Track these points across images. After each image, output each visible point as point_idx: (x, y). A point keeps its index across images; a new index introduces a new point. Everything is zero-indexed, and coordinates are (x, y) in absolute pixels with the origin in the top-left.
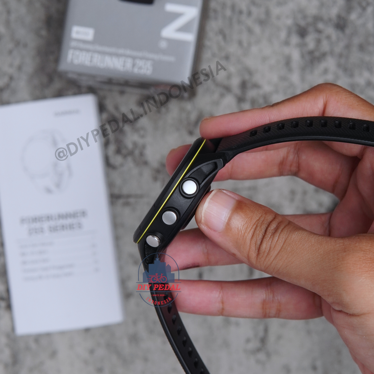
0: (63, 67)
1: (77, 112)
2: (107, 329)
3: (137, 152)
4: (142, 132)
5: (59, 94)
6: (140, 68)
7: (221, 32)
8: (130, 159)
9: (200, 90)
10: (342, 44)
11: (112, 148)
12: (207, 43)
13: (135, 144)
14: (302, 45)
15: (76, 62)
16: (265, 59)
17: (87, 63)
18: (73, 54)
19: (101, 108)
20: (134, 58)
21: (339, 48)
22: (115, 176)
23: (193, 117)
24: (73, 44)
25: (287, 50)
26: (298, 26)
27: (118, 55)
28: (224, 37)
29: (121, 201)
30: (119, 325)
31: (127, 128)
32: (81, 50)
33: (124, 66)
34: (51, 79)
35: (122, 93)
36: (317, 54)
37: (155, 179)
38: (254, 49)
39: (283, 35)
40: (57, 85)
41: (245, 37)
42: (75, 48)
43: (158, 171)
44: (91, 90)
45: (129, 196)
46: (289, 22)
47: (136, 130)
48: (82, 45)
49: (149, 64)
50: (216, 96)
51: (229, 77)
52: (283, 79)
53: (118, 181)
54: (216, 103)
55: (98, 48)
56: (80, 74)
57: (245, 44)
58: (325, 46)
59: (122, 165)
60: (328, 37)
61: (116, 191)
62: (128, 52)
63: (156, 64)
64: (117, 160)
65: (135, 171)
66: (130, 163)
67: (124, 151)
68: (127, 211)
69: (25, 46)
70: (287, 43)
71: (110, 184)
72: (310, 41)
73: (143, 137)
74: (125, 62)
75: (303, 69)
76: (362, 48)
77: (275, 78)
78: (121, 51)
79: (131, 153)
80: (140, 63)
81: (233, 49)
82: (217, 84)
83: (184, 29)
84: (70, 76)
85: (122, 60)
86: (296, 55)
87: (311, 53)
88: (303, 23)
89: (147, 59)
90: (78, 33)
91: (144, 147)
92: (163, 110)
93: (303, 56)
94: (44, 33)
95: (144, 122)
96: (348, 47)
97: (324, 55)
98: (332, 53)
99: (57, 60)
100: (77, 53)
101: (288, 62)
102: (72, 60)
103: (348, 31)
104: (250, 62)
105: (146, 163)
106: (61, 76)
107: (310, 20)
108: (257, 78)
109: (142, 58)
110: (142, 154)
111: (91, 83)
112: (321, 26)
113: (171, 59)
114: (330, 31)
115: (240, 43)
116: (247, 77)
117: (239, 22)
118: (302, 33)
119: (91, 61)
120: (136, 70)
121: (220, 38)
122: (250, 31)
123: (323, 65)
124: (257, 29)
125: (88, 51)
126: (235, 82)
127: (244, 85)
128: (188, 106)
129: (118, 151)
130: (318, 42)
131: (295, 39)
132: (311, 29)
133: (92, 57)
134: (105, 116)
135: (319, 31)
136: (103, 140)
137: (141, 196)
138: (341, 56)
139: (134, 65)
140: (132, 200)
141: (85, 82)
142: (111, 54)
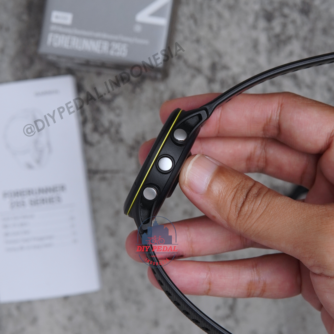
0: (43, 49)
1: (56, 92)
2: (85, 297)
3: (113, 130)
4: (118, 111)
5: (40, 75)
6: (116, 51)
7: (193, 17)
8: (106, 136)
9: (173, 72)
10: (306, 29)
11: (89, 126)
12: (179, 27)
13: (111, 123)
14: (268, 29)
15: (56, 45)
16: (233, 42)
17: (66, 46)
18: (52, 37)
19: (79, 88)
20: (110, 41)
21: (304, 32)
22: (92, 152)
23: (166, 96)
24: (53, 28)
25: (254, 34)
26: (265, 10)
27: (95, 39)
28: (196, 21)
29: (98, 176)
30: (96, 293)
31: (104, 108)
32: (60, 33)
33: (101, 49)
34: (32, 61)
35: (99, 74)
36: (283, 37)
37: (130, 155)
38: (224, 33)
39: (251, 19)
40: (37, 67)
41: (215, 21)
42: (55, 32)
43: (133, 148)
44: (70, 72)
45: (105, 172)
46: (257, 7)
47: (112, 109)
48: (61, 29)
49: (124, 47)
50: (187, 77)
51: (200, 59)
52: (251, 61)
53: (95, 157)
54: (188, 84)
55: (77, 32)
56: (59, 57)
57: (215, 28)
58: (291, 30)
59: (99, 142)
60: (294, 22)
61: (93, 167)
62: (105, 36)
63: (131, 47)
64: (94, 137)
65: (111, 148)
66: (106, 140)
67: (101, 129)
68: (103, 185)
69: (8, 29)
70: (254, 27)
71: (88, 161)
72: (277, 25)
73: (118, 115)
74: (101, 45)
75: (270, 52)
76: (325, 31)
77: (243, 60)
78: (98, 35)
79: (107, 131)
80: (116, 46)
81: (203, 32)
82: (189, 66)
83: (157, 14)
84: (50, 58)
85: (99, 43)
86: (263, 38)
87: (277, 36)
88: (269, 8)
89: (123, 42)
90: (57, 17)
91: (119, 125)
92: (138, 90)
93: (269, 39)
94: (25, 17)
95: (119, 101)
96: (312, 31)
97: (289, 38)
98: (297, 36)
99: (38, 44)
100: (57, 36)
101: (255, 45)
102: (52, 43)
103: (312, 16)
104: (220, 45)
105: (121, 140)
106: (42, 58)
107: (276, 5)
108: (226, 60)
109: (117, 41)
110: (117, 132)
111: (70, 65)
112: (286, 11)
113: (145, 42)
114: (296, 16)
115: (210, 27)
116: (217, 59)
117: (210, 7)
118: (269, 17)
119: (70, 44)
120: (112, 53)
121: (191, 22)
122: (220, 16)
123: (288, 48)
124: (226, 14)
125: (66, 34)
126: (206, 64)
127: (214, 67)
128: (162, 86)
129: (95, 129)
130: (284, 26)
131: (262, 24)
132: (277, 14)
133: (70, 40)
134: (83, 96)
135: (285, 16)
136: (81, 118)
137: (117, 172)
138: (305, 39)
139: (110, 48)
140: (108, 175)
141: (64, 64)
142: (88, 38)
